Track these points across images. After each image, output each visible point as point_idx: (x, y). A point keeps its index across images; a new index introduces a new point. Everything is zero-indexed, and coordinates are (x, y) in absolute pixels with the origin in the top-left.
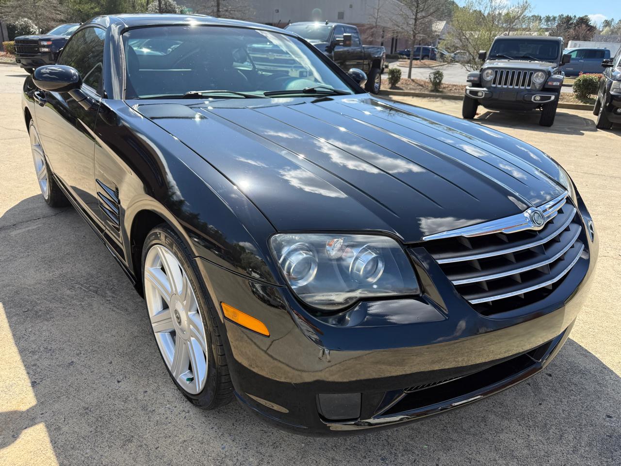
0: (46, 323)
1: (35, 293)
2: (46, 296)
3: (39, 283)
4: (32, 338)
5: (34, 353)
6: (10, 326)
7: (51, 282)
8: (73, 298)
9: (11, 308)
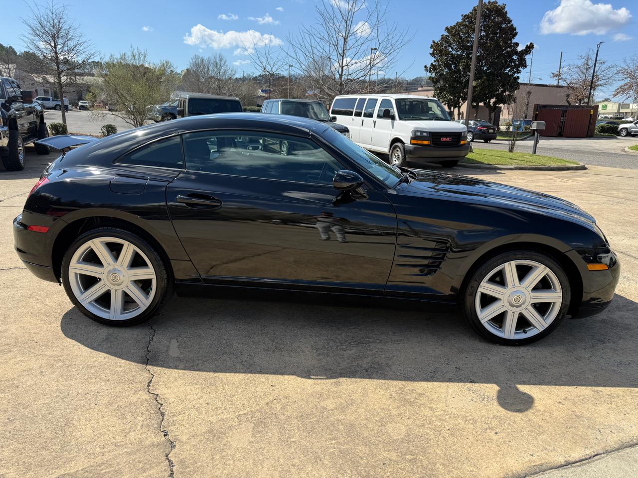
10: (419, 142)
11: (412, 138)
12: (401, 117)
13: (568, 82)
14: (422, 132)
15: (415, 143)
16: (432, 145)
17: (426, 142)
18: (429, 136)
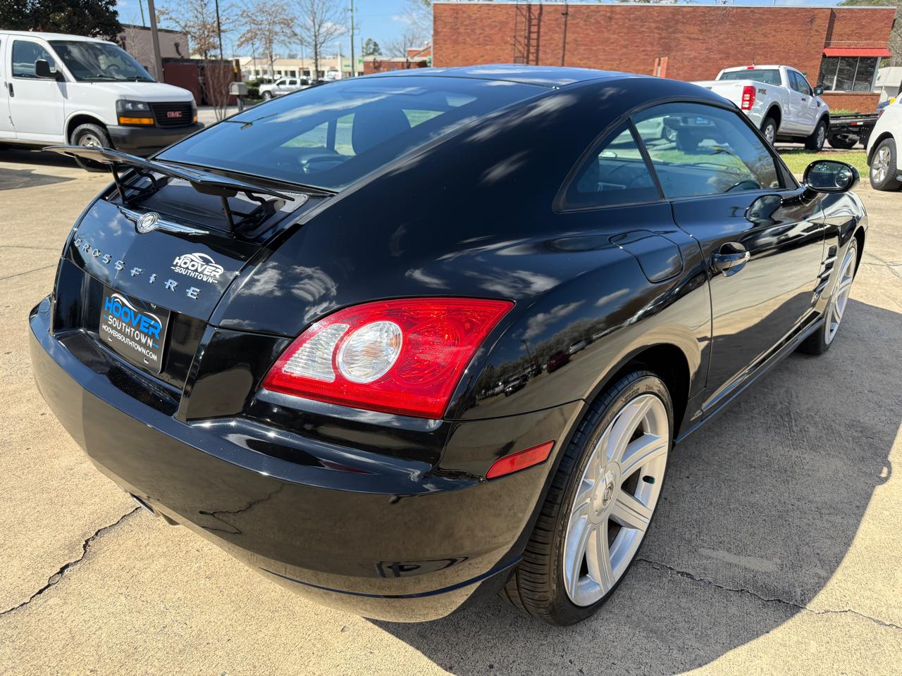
0: (862, 421)
1: (845, 449)
2: (837, 439)
3: (829, 454)
4: (884, 418)
5: (892, 410)
6: (895, 435)
7: (814, 448)
8: (815, 423)
9: (882, 449)
10: (135, 121)
11: (120, 115)
12: (80, 77)
13: (183, 24)
14: (134, 103)
15: (128, 122)
16: (157, 125)
17: (146, 121)
18: (148, 109)
